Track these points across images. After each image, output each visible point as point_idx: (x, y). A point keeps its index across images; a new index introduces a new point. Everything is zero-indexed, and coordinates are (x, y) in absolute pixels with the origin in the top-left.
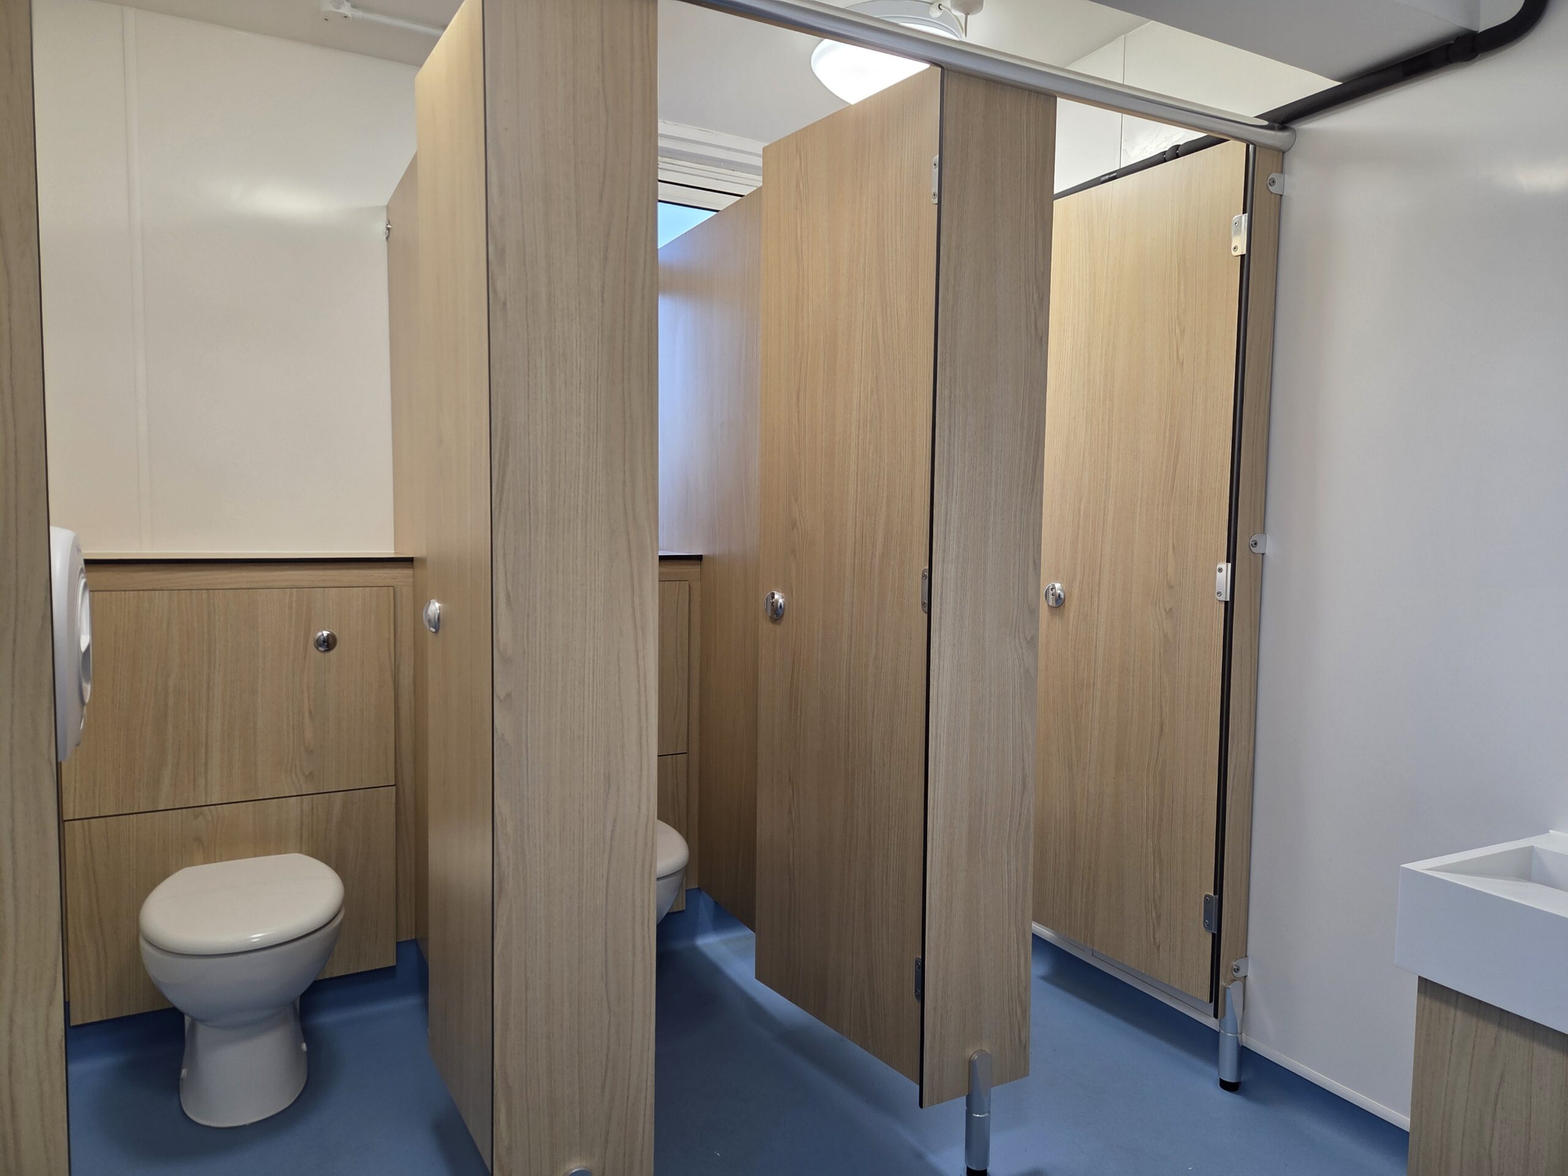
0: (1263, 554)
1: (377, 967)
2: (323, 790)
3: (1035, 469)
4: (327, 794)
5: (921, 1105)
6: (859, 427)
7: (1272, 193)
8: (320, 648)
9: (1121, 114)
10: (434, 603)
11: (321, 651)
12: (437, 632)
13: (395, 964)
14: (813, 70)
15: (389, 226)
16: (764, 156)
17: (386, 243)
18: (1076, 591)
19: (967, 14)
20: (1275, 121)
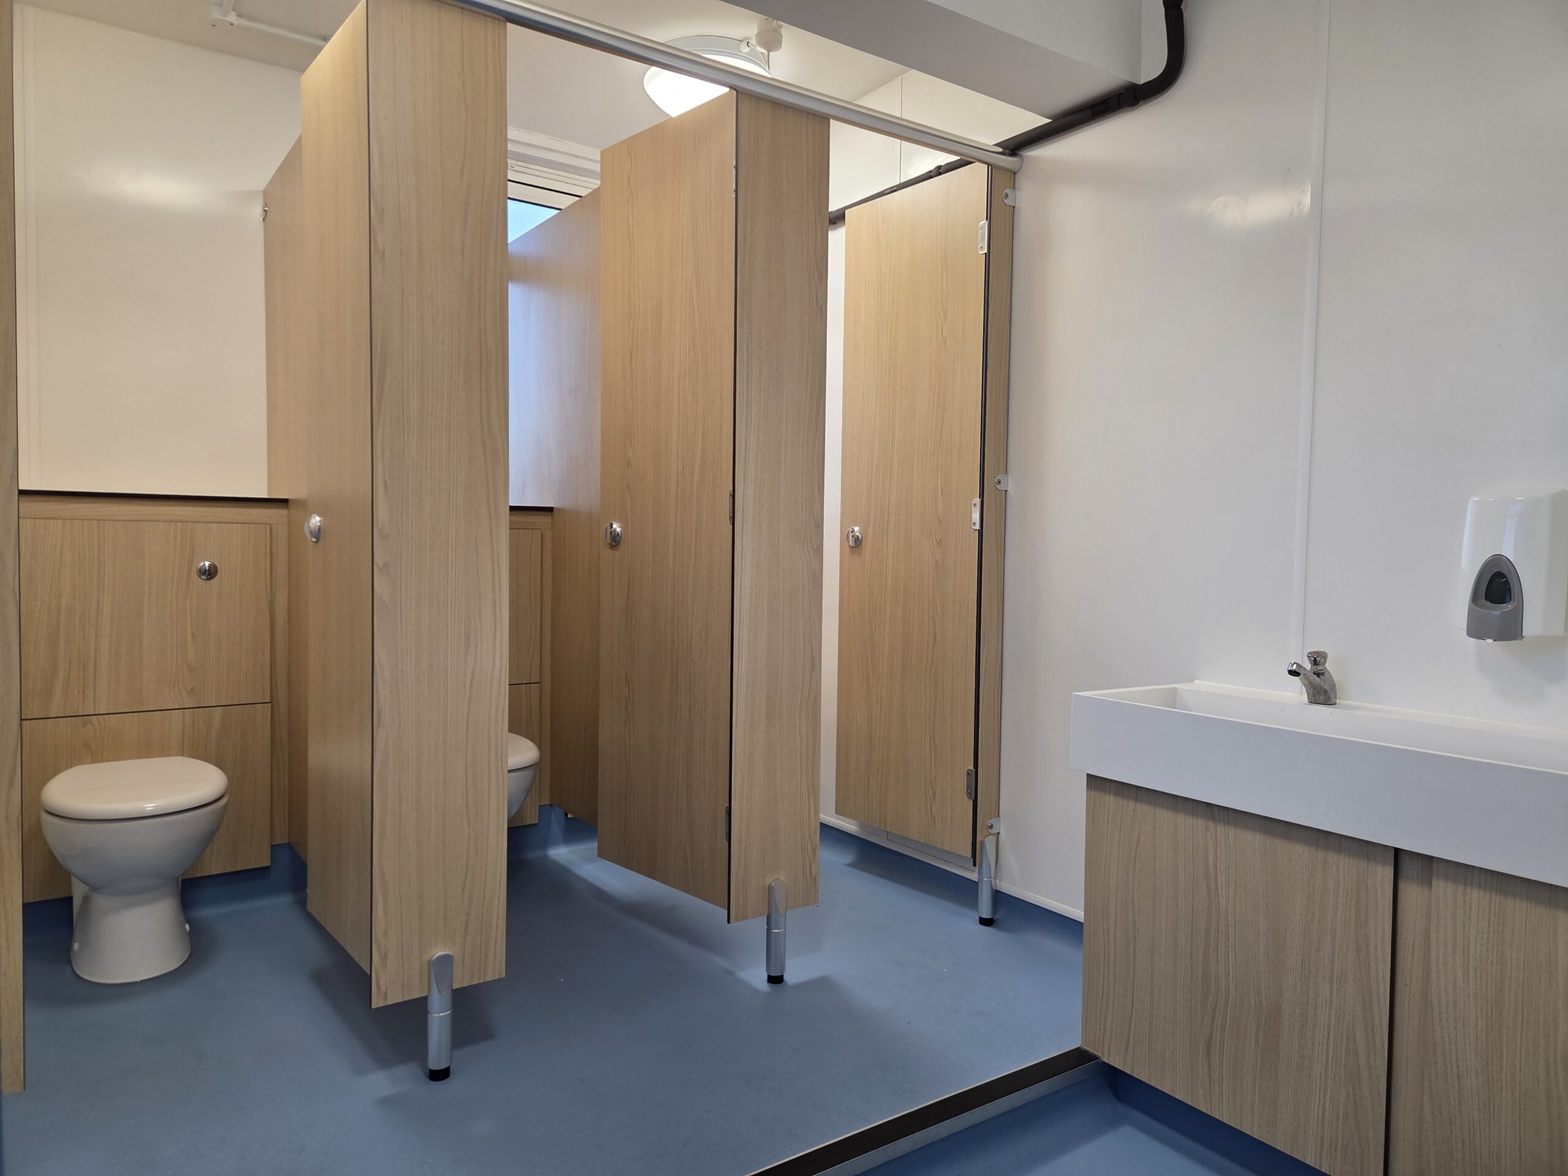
0: (1006, 491)
1: (253, 867)
2: (204, 704)
3: (818, 412)
4: (208, 708)
5: (729, 922)
6: (680, 378)
7: (1006, 204)
8: (202, 577)
9: (899, 141)
10: (315, 517)
11: (203, 579)
12: (316, 542)
13: (269, 865)
14: (646, 89)
15: (266, 208)
16: (603, 163)
17: (262, 224)
18: (870, 533)
19: (769, 51)
20: (1007, 149)
